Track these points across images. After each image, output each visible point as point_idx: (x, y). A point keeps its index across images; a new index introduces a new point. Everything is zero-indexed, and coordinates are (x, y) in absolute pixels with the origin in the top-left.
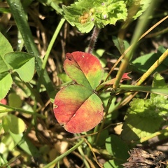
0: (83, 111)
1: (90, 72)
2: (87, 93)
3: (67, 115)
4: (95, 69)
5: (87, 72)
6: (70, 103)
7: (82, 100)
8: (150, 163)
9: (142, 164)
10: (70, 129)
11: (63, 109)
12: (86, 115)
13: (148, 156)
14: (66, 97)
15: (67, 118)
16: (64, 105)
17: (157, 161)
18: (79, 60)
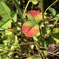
0: (32, 30)
1: (36, 17)
2: (34, 24)
3: (27, 31)
4: (38, 16)
5: (35, 17)
6: (28, 27)
7: (32, 26)
8: (55, 48)
9: (52, 48)
10: (27, 35)
11: (25, 29)
12: (33, 31)
13: (55, 46)
14: (27, 25)
15: (27, 32)
16: (26, 27)
17: (58, 48)
18: (33, 13)
